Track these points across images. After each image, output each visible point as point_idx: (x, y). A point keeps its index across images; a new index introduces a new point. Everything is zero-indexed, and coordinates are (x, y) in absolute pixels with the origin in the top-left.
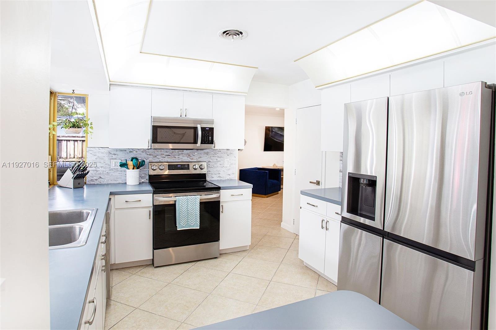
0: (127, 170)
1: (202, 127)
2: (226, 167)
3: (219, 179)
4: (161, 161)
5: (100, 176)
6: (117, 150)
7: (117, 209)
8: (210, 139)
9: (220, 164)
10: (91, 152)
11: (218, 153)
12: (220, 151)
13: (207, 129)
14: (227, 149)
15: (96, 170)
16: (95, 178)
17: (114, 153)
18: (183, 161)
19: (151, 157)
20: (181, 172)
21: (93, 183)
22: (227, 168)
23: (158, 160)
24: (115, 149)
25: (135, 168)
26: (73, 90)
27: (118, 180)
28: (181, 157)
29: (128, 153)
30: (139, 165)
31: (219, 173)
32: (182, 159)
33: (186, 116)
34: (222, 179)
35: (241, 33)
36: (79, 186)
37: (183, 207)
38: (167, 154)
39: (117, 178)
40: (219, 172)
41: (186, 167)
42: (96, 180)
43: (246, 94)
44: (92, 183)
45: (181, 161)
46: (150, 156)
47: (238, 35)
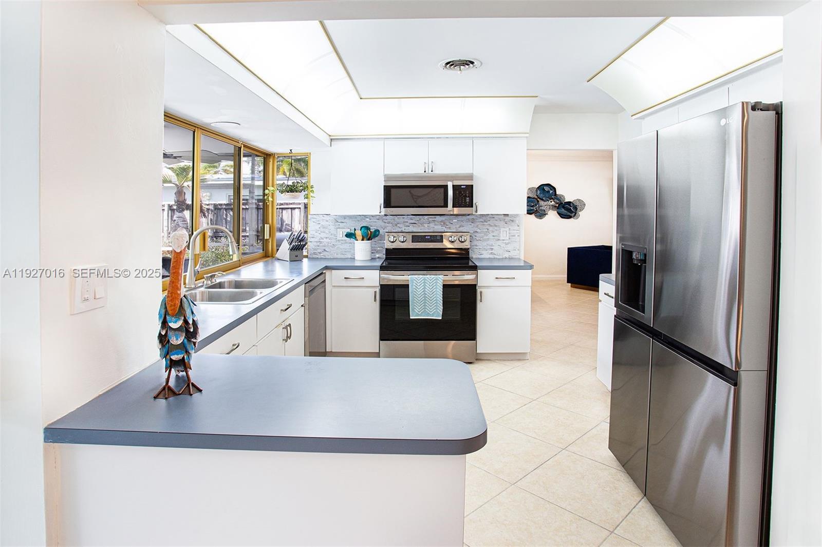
0: (356, 242)
1: (454, 184)
2: (503, 240)
3: (491, 256)
4: (404, 231)
5: (324, 248)
6: (345, 217)
7: (334, 286)
8: (467, 201)
9: (493, 236)
10: (314, 220)
11: (489, 221)
12: (493, 218)
13: (462, 187)
14: (504, 215)
15: (320, 242)
16: (319, 251)
17: (342, 221)
18: (435, 231)
19: (390, 226)
20: (430, 245)
21: (317, 256)
22: (504, 242)
23: (400, 230)
24: (343, 216)
25: (365, 239)
26: (291, 150)
27: (346, 254)
28: (432, 225)
29: (359, 221)
30: (370, 235)
31: (492, 249)
32: (434, 228)
33: (432, 171)
34: (496, 257)
35: (472, 63)
36: (297, 259)
37: (419, 289)
38: (412, 222)
39: (345, 252)
40: (492, 247)
41: (438, 238)
42: (320, 253)
43: (527, 135)
44: (314, 256)
45: (432, 231)
46: (388, 224)
47: (468, 65)
